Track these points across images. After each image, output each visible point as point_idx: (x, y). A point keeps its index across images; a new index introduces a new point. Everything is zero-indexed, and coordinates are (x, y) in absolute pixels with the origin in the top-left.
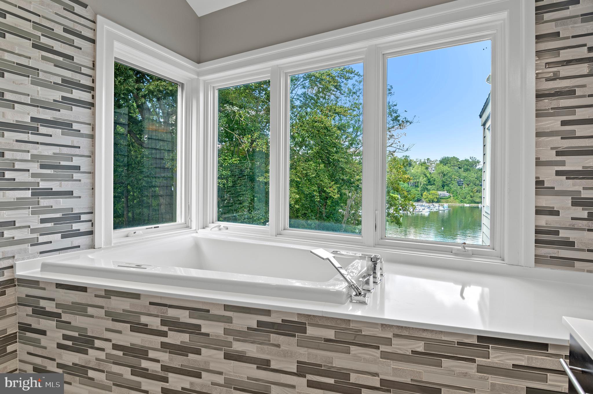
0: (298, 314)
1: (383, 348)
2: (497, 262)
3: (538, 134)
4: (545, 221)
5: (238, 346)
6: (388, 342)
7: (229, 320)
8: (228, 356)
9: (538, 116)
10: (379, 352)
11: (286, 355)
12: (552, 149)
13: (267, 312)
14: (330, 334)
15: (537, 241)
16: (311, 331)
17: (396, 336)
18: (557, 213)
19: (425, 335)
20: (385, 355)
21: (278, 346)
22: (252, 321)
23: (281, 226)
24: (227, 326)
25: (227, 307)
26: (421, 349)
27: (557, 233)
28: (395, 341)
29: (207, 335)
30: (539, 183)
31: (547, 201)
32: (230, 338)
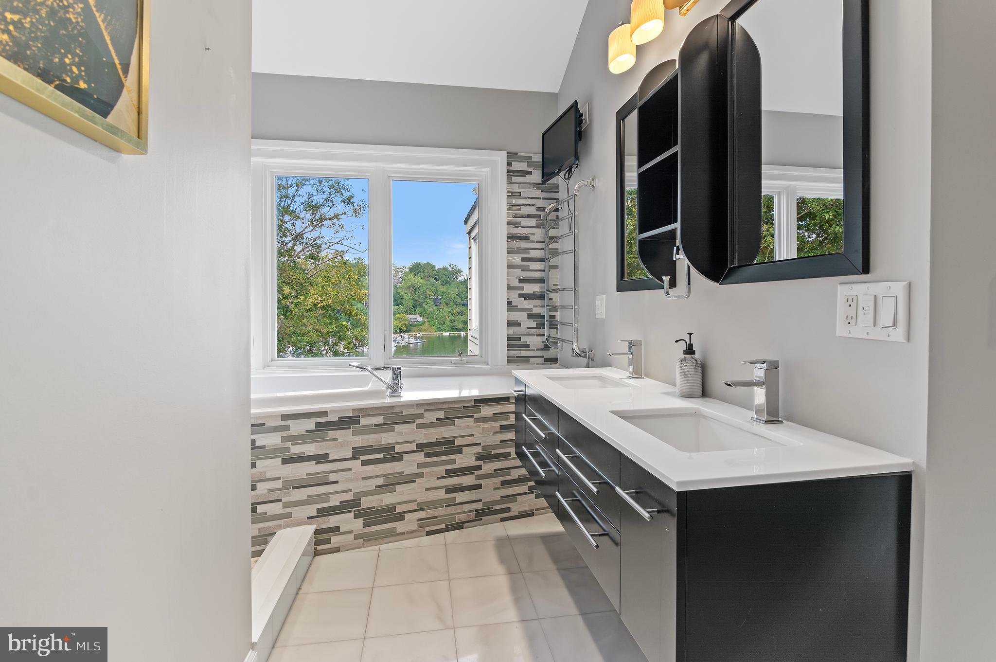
0: (353, 410)
1: (418, 421)
2: (484, 366)
3: (509, 267)
4: (514, 330)
5: (296, 450)
6: (421, 416)
7: (287, 428)
8: (285, 461)
9: (508, 252)
10: (414, 425)
11: (343, 445)
12: (517, 278)
13: (325, 413)
14: (379, 420)
15: (509, 346)
16: (364, 421)
17: (426, 411)
18: (519, 325)
19: (445, 406)
20: (419, 426)
21: (336, 440)
22: (310, 424)
23: (269, 358)
24: (285, 434)
25: (286, 417)
26: (442, 416)
27: (520, 339)
28: (426, 415)
29: (264, 447)
30: (509, 303)
31: (516, 316)
32: (288, 444)
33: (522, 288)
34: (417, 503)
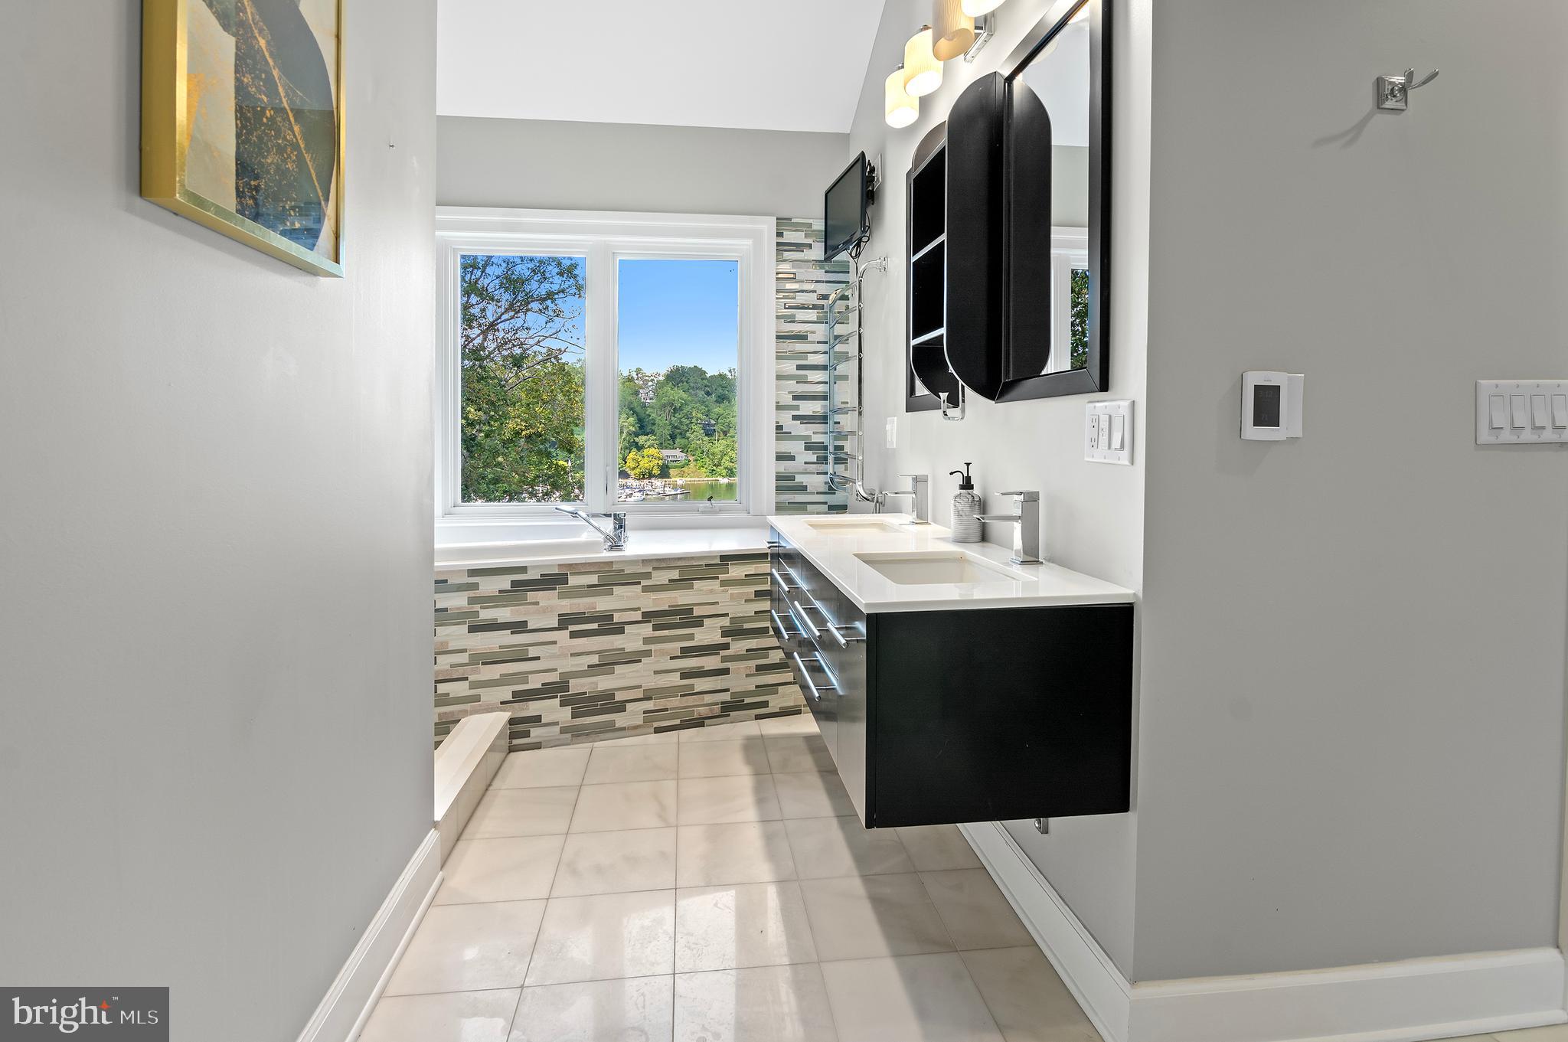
0: (559, 565)
1: (644, 583)
2: (744, 515)
3: (779, 377)
4: (785, 466)
5: (486, 615)
6: (648, 576)
7: (475, 586)
8: (473, 629)
9: (778, 358)
10: (639, 587)
11: (545, 611)
12: (789, 393)
13: (523, 569)
14: (593, 579)
15: (778, 488)
16: (573, 581)
17: (654, 569)
18: (792, 458)
19: (680, 563)
20: (646, 589)
21: (537, 603)
22: (505, 582)
23: (451, 503)
24: (472, 594)
25: (473, 572)
26: (677, 577)
27: (793, 478)
28: (654, 574)
29: (446, 610)
30: (779, 428)
31: (788, 447)
32: (477, 607)
33: (797, 408)
34: (642, 689)
